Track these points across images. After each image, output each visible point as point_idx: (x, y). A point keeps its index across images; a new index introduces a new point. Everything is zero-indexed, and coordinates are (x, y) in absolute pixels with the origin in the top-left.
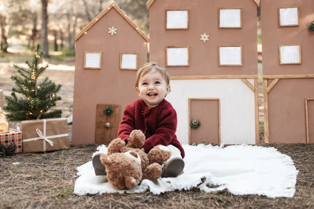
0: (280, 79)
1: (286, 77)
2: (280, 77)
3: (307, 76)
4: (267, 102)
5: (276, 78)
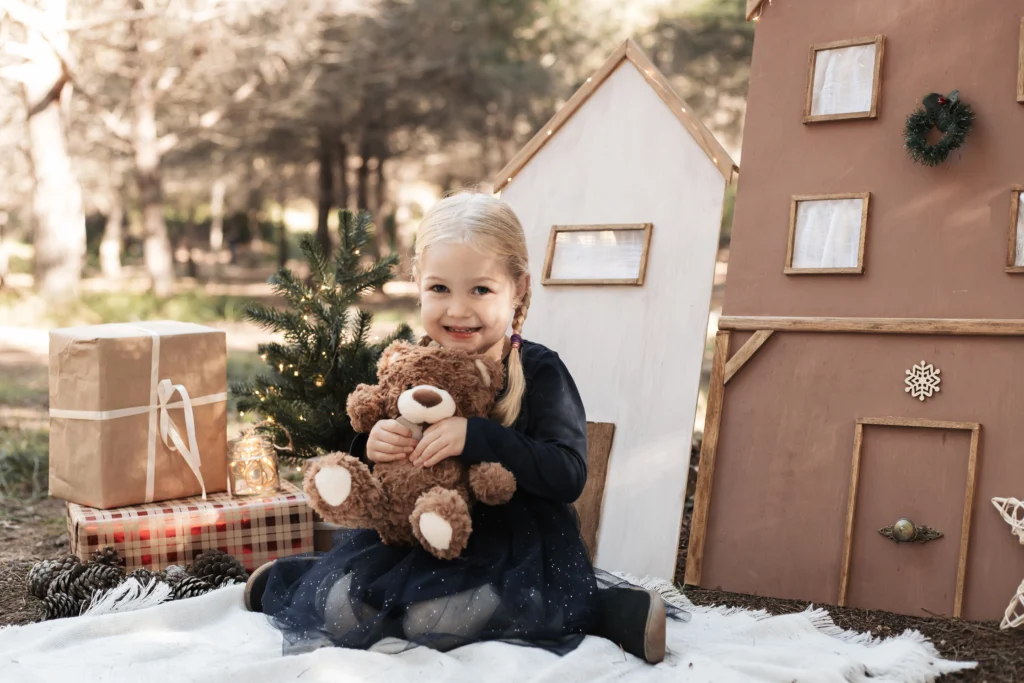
0: (777, 334)
1: (799, 327)
2: (776, 326)
3: (876, 326)
4: (717, 416)
5: (762, 329)
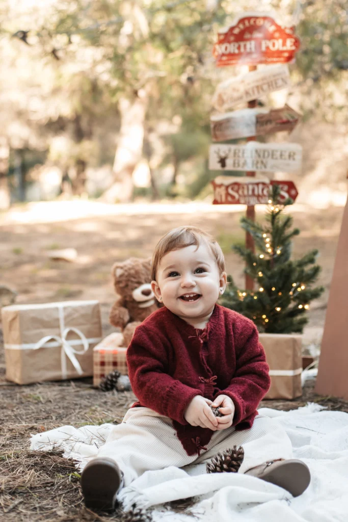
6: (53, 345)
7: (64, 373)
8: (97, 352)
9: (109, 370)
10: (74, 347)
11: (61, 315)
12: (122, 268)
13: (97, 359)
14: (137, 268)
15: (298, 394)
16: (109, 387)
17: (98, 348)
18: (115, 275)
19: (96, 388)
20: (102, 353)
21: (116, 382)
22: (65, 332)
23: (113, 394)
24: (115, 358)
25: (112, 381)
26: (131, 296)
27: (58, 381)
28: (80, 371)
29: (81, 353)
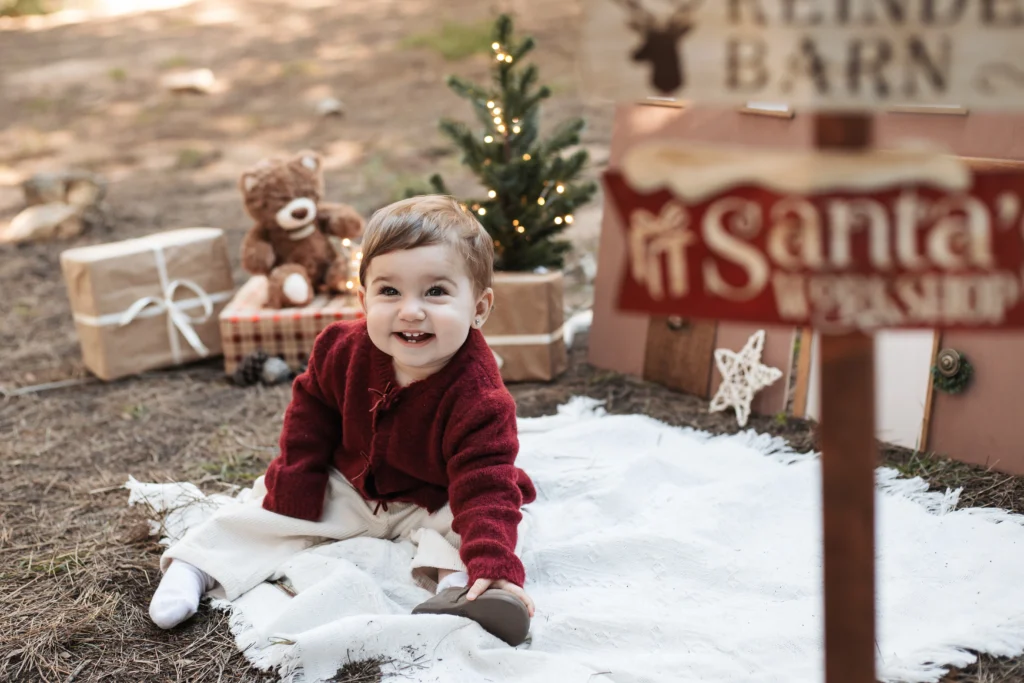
6: (154, 311)
7: (177, 354)
8: (226, 321)
9: (249, 349)
10: (188, 312)
11: (161, 262)
12: (254, 175)
13: (227, 332)
14: (280, 174)
15: (561, 369)
16: (250, 378)
17: (227, 314)
18: (243, 187)
19: (230, 380)
20: (235, 322)
21: (261, 370)
22: (170, 288)
23: (257, 393)
24: (257, 328)
25: (254, 369)
26: (274, 222)
27: (169, 370)
28: (202, 351)
29: (202, 320)
